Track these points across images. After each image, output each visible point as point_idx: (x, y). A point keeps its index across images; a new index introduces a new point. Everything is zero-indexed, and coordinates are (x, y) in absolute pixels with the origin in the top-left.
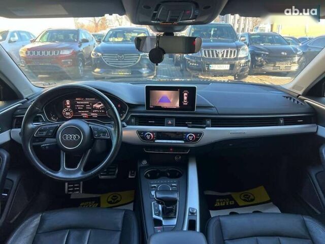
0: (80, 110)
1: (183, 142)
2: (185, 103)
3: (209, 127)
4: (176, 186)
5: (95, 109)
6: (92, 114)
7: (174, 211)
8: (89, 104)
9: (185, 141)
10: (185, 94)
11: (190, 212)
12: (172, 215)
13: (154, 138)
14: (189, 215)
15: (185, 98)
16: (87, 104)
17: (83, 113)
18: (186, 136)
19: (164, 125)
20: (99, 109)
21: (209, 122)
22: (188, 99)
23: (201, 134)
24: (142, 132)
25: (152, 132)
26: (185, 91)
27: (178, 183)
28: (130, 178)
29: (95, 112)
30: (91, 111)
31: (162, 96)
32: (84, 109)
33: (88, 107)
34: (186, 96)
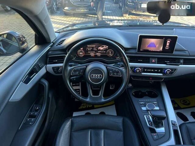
0: (89, 51)
1: (162, 75)
2: (167, 47)
3: (182, 65)
4: (156, 104)
5: (100, 50)
6: (97, 54)
7: (161, 123)
8: (96, 47)
9: (163, 74)
10: (169, 42)
11: (172, 124)
12: (160, 125)
13: (142, 72)
14: (172, 126)
15: (168, 44)
16: (95, 47)
17: (91, 53)
18: (165, 71)
19: (149, 63)
20: (102, 51)
21: (182, 61)
22: (170, 45)
23: (175, 69)
24: (133, 67)
25: (141, 68)
26: (168, 39)
27: (157, 101)
28: (111, 89)
29: (99, 53)
30: (96, 52)
31: (150, 43)
32: (92, 50)
33: (95, 49)
34: (169, 43)
